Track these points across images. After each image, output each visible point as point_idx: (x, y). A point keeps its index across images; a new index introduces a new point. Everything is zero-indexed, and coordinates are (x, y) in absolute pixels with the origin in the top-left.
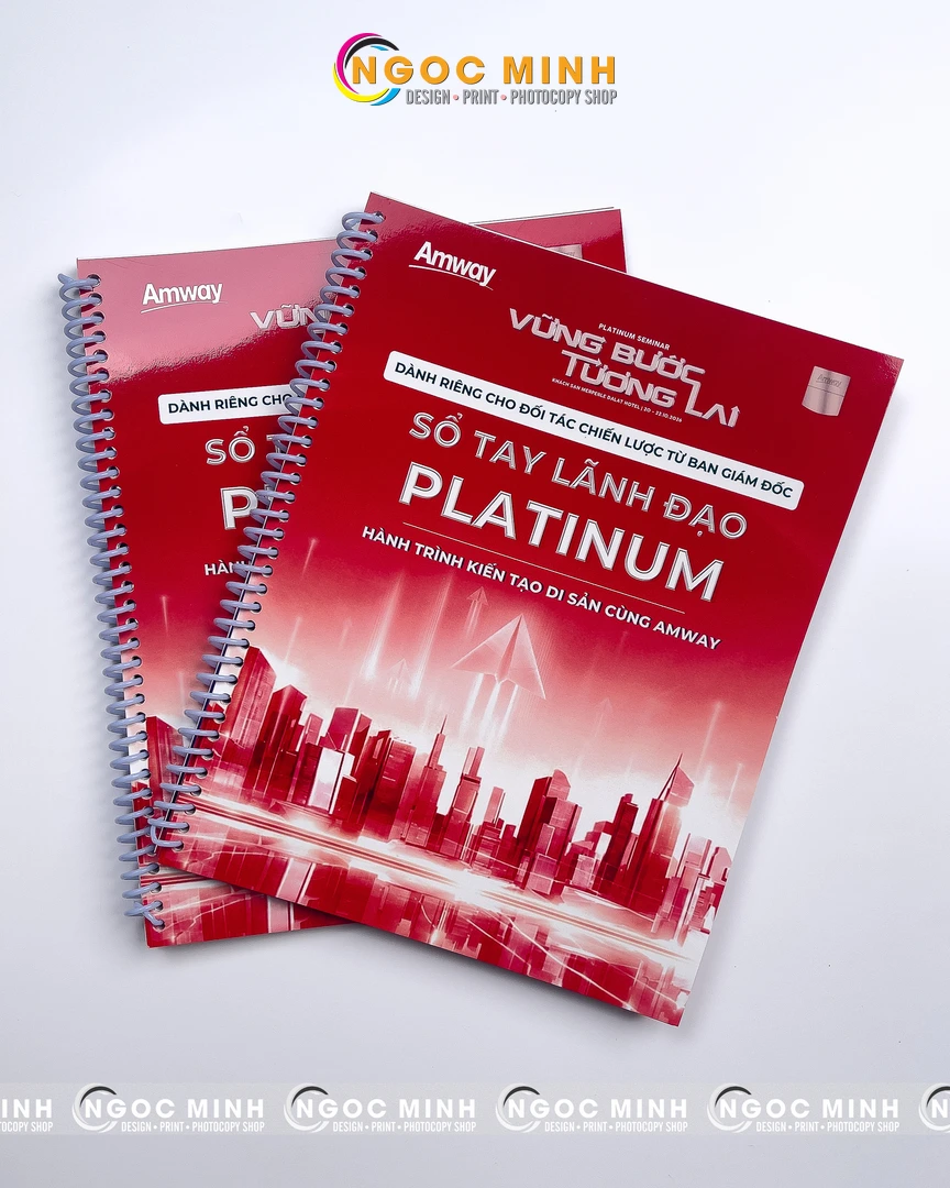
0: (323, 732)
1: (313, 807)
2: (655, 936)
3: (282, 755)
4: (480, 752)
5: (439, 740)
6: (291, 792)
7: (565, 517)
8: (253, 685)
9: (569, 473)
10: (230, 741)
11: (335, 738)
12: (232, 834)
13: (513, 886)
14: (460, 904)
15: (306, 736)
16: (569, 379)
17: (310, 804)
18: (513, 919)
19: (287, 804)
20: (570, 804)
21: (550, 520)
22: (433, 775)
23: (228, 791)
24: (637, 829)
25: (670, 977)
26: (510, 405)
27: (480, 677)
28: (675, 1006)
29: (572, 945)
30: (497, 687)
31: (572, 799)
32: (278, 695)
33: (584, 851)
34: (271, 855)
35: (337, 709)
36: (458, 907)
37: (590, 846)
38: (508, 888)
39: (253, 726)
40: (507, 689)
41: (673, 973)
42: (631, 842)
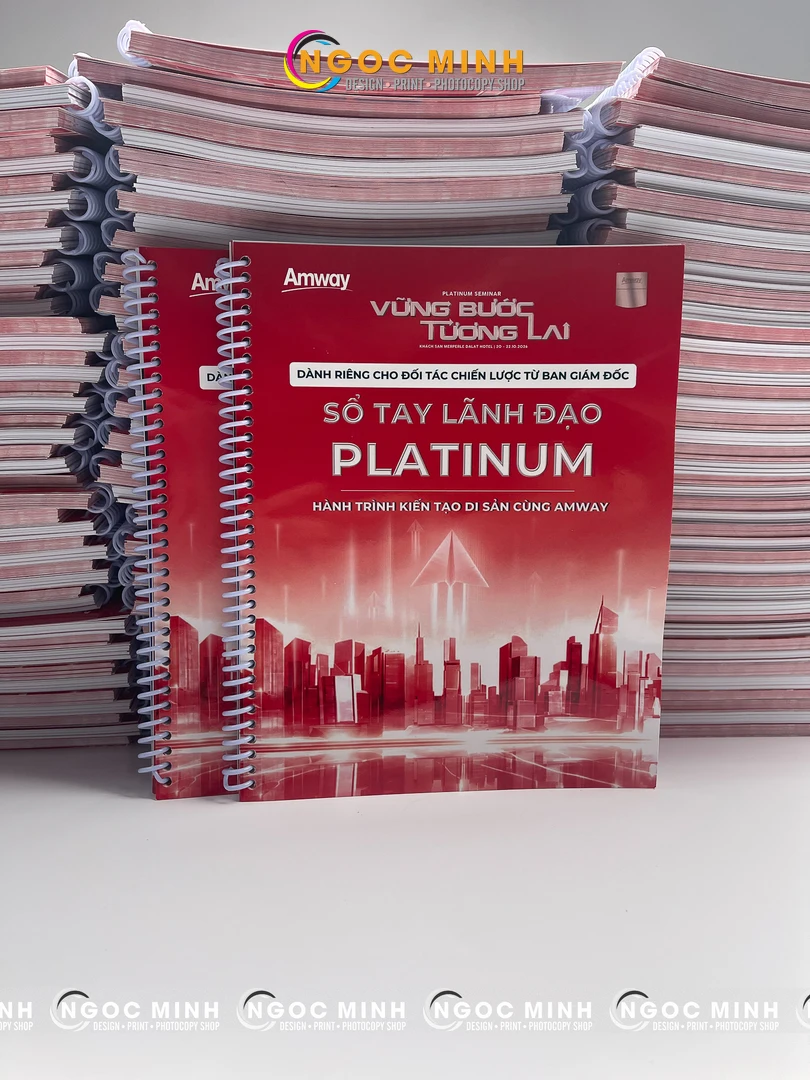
0: (331, 664)
1: (341, 723)
2: (621, 731)
3: (306, 692)
4: (452, 642)
5: (419, 643)
6: (322, 717)
7: (461, 448)
8: (267, 647)
9: (455, 413)
10: (264, 694)
11: (341, 666)
12: (288, 762)
13: (508, 730)
14: (473, 756)
15: (319, 672)
16: (431, 342)
17: (339, 721)
18: (514, 753)
19: (322, 727)
20: (530, 658)
21: (451, 453)
22: (423, 669)
23: (274, 732)
24: (585, 660)
25: (640, 757)
26: (394, 375)
27: (435, 586)
28: (649, 775)
29: (564, 757)
30: (450, 589)
31: (531, 653)
32: (289, 647)
33: (551, 688)
34: (323, 768)
35: (336, 645)
36: (472, 758)
37: (555, 683)
38: (505, 733)
39: (277, 677)
40: (458, 589)
41: (641, 753)
42: (584, 672)
